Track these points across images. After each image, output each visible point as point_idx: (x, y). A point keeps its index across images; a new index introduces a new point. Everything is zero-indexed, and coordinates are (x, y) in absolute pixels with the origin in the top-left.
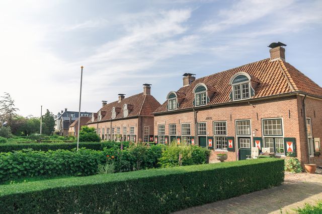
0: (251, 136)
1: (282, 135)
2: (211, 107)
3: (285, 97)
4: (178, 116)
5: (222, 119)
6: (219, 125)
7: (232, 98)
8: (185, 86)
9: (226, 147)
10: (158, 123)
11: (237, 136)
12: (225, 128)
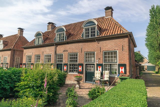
0: (95, 63)
1: (117, 62)
2: (68, 43)
3: (120, 36)
4: (42, 49)
5: (75, 51)
6: (72, 56)
7: (83, 37)
8: (49, 31)
9: (77, 71)
10: (26, 54)
11: (85, 63)
12: (76, 58)
